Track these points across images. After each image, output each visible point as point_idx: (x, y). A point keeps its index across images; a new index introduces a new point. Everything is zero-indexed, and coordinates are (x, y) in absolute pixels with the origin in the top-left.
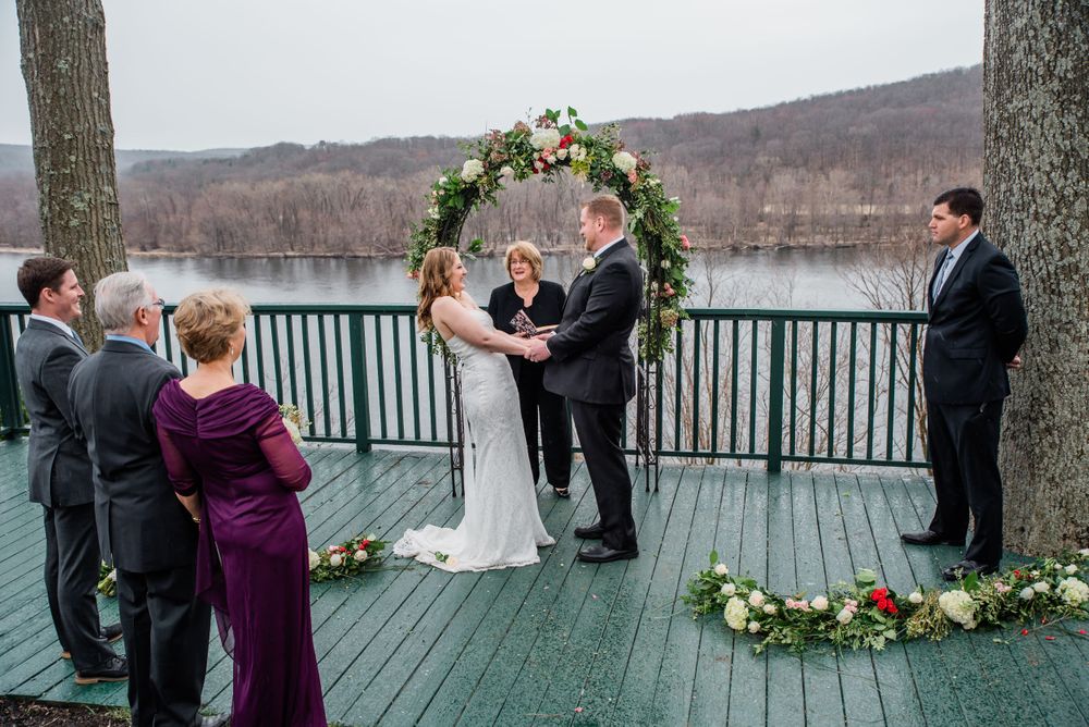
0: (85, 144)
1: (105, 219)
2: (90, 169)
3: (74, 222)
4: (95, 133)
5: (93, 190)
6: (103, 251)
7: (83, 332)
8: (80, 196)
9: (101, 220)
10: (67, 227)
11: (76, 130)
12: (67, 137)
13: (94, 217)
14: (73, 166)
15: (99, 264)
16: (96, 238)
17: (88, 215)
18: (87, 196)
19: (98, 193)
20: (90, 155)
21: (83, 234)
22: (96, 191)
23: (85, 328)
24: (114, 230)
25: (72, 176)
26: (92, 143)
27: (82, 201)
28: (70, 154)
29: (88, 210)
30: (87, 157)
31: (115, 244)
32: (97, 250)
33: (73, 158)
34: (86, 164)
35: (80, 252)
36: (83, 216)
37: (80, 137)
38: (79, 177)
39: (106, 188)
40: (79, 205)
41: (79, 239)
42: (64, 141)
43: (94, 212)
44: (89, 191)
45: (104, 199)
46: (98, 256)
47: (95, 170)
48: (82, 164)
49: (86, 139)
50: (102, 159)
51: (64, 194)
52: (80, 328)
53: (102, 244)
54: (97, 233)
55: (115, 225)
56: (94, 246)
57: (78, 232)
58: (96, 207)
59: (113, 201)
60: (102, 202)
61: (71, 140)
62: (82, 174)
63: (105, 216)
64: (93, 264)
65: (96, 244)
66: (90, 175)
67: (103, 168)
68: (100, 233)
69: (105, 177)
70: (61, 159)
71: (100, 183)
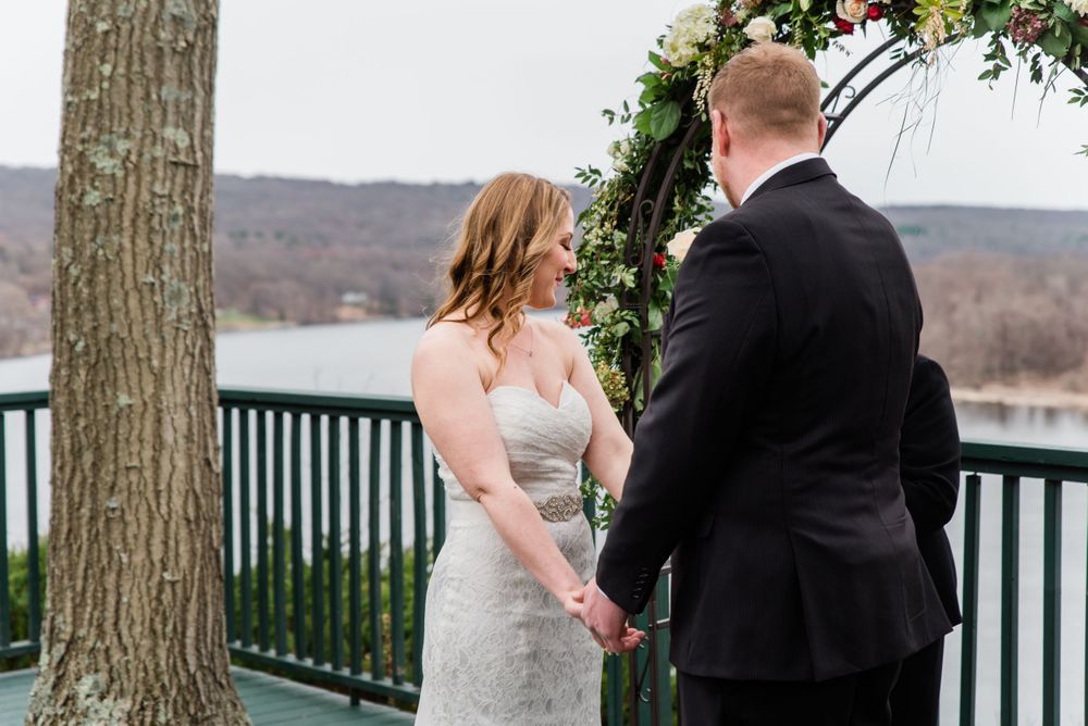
0: (135, 39)
1: (154, 194)
2: (138, 91)
3: (93, 198)
4: (158, 17)
5: (138, 135)
6: (141, 260)
7: (82, 423)
8: (110, 144)
9: (145, 196)
10: (79, 207)
11: (120, 11)
12: (102, 27)
13: (132, 188)
14: (106, 85)
15: (129, 284)
16: (127, 234)
17: (120, 183)
18: (122, 146)
19: (148, 141)
20: (143, 62)
21: (104, 223)
22: (142, 139)
23: (87, 415)
24: (175, 218)
25: (101, 106)
26: (149, 38)
27: (112, 155)
28: (103, 61)
29: (120, 174)
30: (136, 67)
31: (172, 246)
32: (128, 259)
33: (107, 69)
34: (130, 82)
35: (94, 257)
36: (109, 186)
37: (125, 27)
38: (112, 106)
39: (169, 132)
40: (105, 164)
41: (96, 231)
42: (95, 36)
43: (132, 179)
44: (127, 135)
45: (159, 152)
46: (128, 270)
47: (148, 95)
48: (123, 82)
49: (137, 32)
50: (170, 71)
51: (83, 141)
52: (78, 415)
53: (142, 243)
54: (134, 222)
55: (180, 209)
56: (121, 248)
57: (96, 217)
58: (137, 167)
59: (182, 158)
60: (154, 160)
61: (106, 33)
62: (119, 102)
63: (158, 189)
64: (115, 286)
65: (127, 244)
66: (135, 102)
67: (169, 92)
68: (141, 223)
69: (171, 109)
70: (87, 71)
71: (157, 120)
